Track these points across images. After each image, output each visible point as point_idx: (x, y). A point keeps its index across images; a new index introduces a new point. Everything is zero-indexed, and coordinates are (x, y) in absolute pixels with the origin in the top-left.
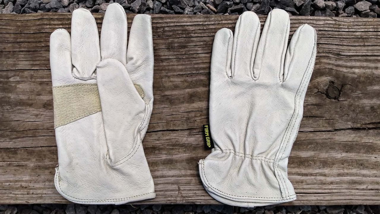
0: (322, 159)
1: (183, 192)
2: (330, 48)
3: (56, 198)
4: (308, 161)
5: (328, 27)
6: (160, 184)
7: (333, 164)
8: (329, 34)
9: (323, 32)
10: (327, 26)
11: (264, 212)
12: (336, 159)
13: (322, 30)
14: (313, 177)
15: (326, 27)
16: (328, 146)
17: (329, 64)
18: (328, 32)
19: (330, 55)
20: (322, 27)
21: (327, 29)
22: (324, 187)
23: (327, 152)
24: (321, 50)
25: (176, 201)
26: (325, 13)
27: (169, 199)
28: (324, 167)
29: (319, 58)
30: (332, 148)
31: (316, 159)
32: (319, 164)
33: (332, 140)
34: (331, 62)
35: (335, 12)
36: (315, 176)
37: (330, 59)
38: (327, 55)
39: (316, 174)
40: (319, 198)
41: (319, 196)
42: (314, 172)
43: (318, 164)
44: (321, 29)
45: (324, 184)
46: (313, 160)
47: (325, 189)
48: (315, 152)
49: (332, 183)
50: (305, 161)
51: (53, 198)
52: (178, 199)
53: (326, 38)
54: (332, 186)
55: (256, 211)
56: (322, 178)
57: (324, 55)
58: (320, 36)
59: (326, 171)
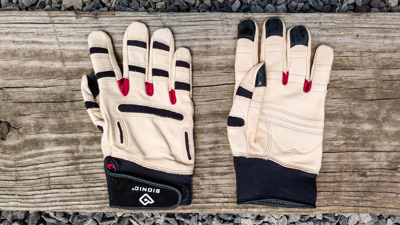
0: (16, 58)
1: (161, 24)
2: (4, 176)
3: (291, 19)
4: (31, 56)
5: (4, 198)
6: (184, 33)
7: (5, 53)
8: (3, 191)
9: (10, 193)
10: (5, 200)
11: (83, 8)
12: (2, 58)
13: (11, 195)
14: (27, 40)
15: (7, 199)
16: (10, 72)
17: (5, 159)
18: (5, 193)
19: (4, 168)
20: (11, 198)
21: (6, 196)
22: (15, 30)
23: (11, 66)
24: (13, 174)
25: (167, 16)
26: (13, 217)
27: (174, 18)
28: (15, 50)
29: (16, 165)
30: (5, 69)
31: (23, 59)
32: (19, 53)
33: (5, 78)
34: (4, 161)
35: (2, 218)
36: (24, 41)
37: (4, 164)
38: (7, 169)
39: (23, 42)
40: (20, 18)
41: (20, 20)
42: (25, 45)
43: (21, 54)
44: (12, 197)
45: (15, 33)
46: (25, 57)
47: (14, 27)
48: (23, 65)
49: (7, 34)
50: (34, 56)
51: (294, 19)
52: (165, 18)
53: (7, 186)
54: (7, 31)
55: (91, 8)
56: (17, 39)
57: (10, 169)
58: (13, 189)
59: (12, 46)
